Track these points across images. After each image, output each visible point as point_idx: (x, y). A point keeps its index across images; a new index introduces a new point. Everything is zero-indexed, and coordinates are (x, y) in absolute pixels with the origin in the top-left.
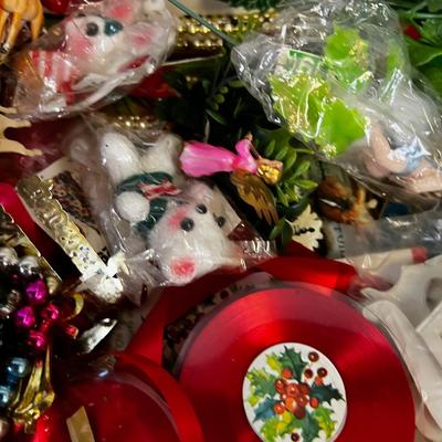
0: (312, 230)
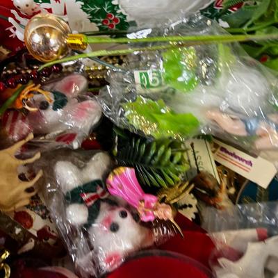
0: (190, 206)
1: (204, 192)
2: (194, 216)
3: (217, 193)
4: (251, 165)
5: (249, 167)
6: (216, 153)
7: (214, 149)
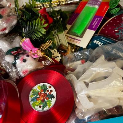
0: (58, 57)
1: (62, 51)
2: (59, 60)
3: (67, 51)
4: (80, 41)
5: (79, 42)
6: (68, 39)
7: (67, 38)
